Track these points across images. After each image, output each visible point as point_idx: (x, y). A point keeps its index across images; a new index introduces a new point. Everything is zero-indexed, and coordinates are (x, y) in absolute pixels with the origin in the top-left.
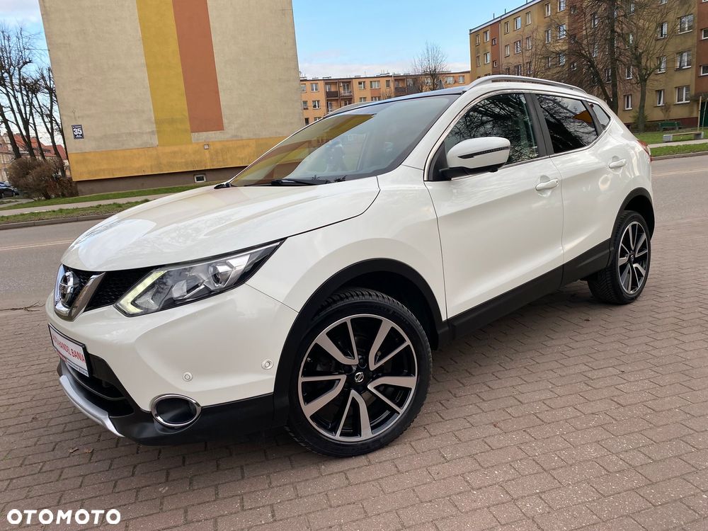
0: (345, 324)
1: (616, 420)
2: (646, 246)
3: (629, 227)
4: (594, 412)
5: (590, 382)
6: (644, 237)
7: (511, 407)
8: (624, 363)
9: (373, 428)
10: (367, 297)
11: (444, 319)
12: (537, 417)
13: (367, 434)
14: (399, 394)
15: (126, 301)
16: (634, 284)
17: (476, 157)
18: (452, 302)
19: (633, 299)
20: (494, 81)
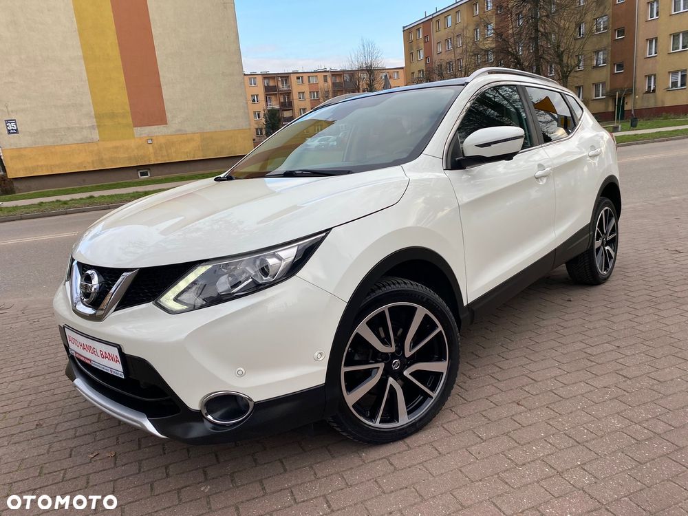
0: (384, 312)
1: (628, 392)
2: (615, 229)
3: (603, 212)
4: (606, 385)
5: (592, 358)
6: (613, 221)
7: (527, 385)
8: (617, 339)
9: (409, 413)
10: (403, 285)
11: (465, 304)
12: (555, 394)
13: (404, 419)
14: (430, 378)
15: (168, 299)
16: (607, 265)
17: (492, 146)
18: (472, 287)
19: (606, 279)
20: (490, 73)
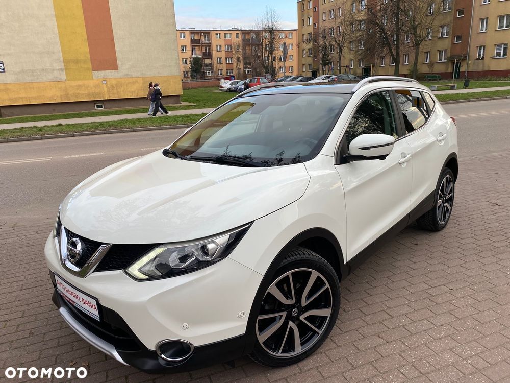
0: (288, 276)
1: (458, 331)
2: (452, 191)
3: (444, 179)
4: (442, 323)
5: (433, 298)
6: (452, 184)
7: (386, 320)
8: (451, 282)
9: (302, 344)
10: (303, 256)
11: (345, 262)
12: (406, 329)
13: (299, 350)
14: (318, 321)
15: (134, 269)
16: (445, 217)
17: (371, 149)
18: (350, 250)
19: (443, 227)
20: (370, 82)
